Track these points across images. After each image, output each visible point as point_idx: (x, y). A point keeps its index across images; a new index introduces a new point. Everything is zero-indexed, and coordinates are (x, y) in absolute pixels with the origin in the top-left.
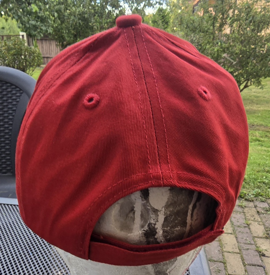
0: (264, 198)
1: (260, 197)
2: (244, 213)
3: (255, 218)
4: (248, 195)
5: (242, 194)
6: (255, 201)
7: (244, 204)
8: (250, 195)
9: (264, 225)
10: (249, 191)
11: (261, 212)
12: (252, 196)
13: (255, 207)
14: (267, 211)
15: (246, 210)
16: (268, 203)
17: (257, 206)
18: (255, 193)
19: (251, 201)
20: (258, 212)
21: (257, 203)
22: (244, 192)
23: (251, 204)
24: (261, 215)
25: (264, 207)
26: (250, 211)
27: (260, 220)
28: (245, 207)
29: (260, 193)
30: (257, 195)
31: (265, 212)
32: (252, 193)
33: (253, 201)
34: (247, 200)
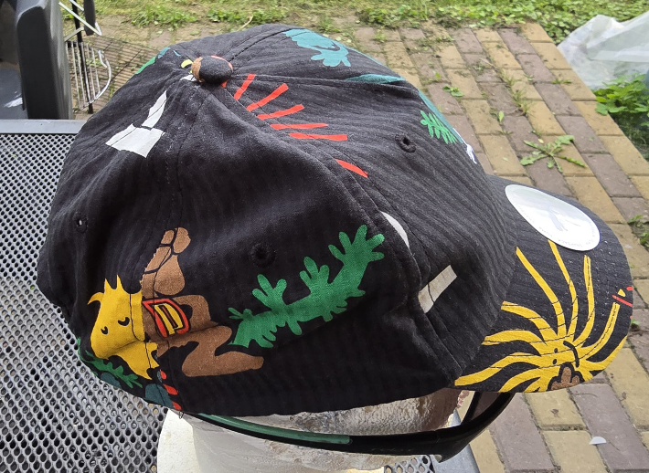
0: (417, 20)
1: (411, 20)
2: (384, 53)
3: (403, 63)
4: (389, 16)
5: (380, 17)
6: (401, 28)
7: (383, 36)
8: (393, 16)
9: (419, 73)
10: (390, 7)
11: (414, 50)
12: (396, 19)
13: (403, 39)
14: (423, 46)
15: (388, 47)
16: (423, 30)
17: (405, 38)
18: (401, 13)
19: (394, 28)
20: (408, 49)
21: (406, 32)
22: (384, 11)
23: (396, 35)
24: (414, 55)
25: (418, 37)
26: (393, 49)
27: (412, 65)
28: (386, 41)
29: (409, 11)
30: (405, 16)
31: (419, 49)
32: (395, 11)
33: (398, 27)
34: (388, 27)
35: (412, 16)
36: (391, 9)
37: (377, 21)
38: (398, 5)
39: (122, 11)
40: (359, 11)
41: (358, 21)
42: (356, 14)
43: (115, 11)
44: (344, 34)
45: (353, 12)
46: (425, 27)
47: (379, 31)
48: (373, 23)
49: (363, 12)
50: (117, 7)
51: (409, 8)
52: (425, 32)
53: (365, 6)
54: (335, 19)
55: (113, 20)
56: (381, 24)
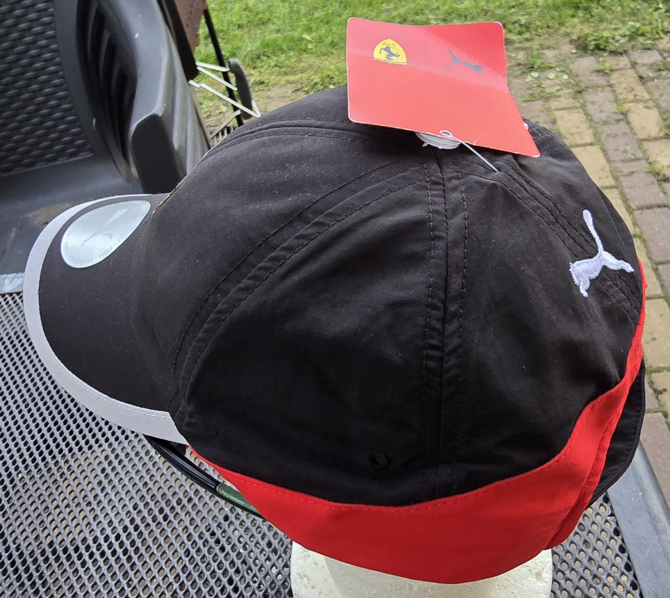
0: (649, 39)
1: (641, 39)
2: (611, 86)
3: (635, 96)
4: (613, 38)
5: (601, 42)
6: (631, 52)
7: (607, 65)
8: (618, 38)
9: (658, 106)
10: (613, 26)
11: (648, 77)
12: (623, 40)
13: (634, 65)
14: (660, 70)
15: (615, 78)
16: (659, 51)
17: (636, 63)
18: (628, 33)
19: (621, 54)
20: (641, 78)
21: (636, 56)
22: (606, 34)
23: (623, 61)
24: (648, 83)
25: (652, 61)
26: (622, 79)
27: (647, 96)
28: (612, 71)
29: (638, 29)
30: (633, 35)
31: (656, 74)
32: (620, 32)
33: (626, 52)
34: (613, 53)
35: (643, 35)
36: (616, 29)
37: (598, 47)
38: (624, 23)
39: (291, 78)
40: (574, 37)
41: (574, 51)
42: (571, 42)
43: (284, 80)
44: (558, 69)
45: (567, 39)
46: (661, 47)
47: (601, 59)
48: (593, 50)
49: (579, 38)
50: (286, 74)
51: (638, 25)
52: (661, 52)
53: (581, 30)
54: (546, 52)
55: (283, 90)
56: (604, 50)
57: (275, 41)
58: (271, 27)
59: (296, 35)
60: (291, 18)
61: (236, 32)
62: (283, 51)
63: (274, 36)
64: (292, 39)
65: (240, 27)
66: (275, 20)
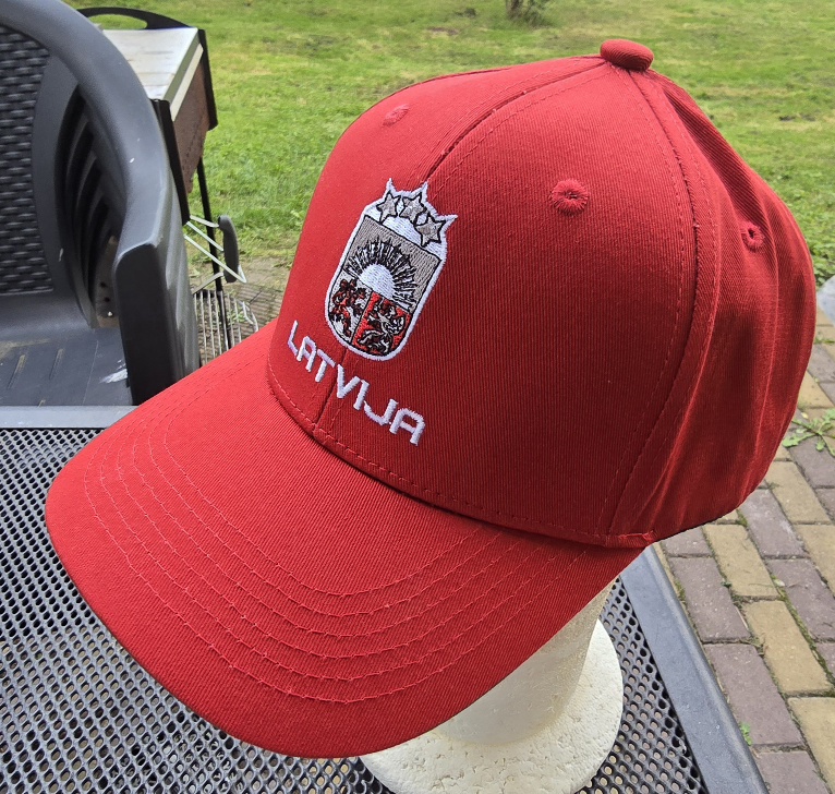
39: (276, 252)
43: (266, 253)
50: (270, 247)
55: (264, 263)
57: (260, 213)
58: (257, 198)
59: (284, 209)
60: (279, 192)
61: (219, 198)
62: (269, 225)
63: (260, 207)
64: (279, 214)
65: (222, 193)
66: (262, 192)
